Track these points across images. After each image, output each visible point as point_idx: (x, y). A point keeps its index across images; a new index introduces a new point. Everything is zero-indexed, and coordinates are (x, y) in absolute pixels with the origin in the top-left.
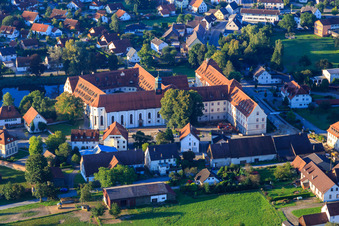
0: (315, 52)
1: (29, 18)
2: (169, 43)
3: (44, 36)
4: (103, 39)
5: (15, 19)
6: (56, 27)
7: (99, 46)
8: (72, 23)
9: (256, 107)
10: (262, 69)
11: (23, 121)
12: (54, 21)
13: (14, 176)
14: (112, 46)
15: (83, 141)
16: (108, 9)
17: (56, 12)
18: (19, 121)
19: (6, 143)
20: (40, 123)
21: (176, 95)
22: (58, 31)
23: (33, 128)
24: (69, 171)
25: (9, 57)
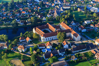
0: (79, 15)
1: (21, 10)
2: (50, 15)
3: (25, 14)
4: (37, 15)
5: (18, 10)
6: (26, 12)
7: (37, 16)
8: (30, 11)
9: (79, 35)
10: (73, 22)
11: (26, 40)
12: (26, 10)
13: (28, 59)
14: (39, 16)
15: (42, 47)
16: (36, 6)
17: (26, 8)
18: (25, 40)
19: (24, 49)
20: (30, 41)
21: (61, 34)
22: (27, 13)
23: (29, 42)
24: (40, 56)
25: (19, 20)
